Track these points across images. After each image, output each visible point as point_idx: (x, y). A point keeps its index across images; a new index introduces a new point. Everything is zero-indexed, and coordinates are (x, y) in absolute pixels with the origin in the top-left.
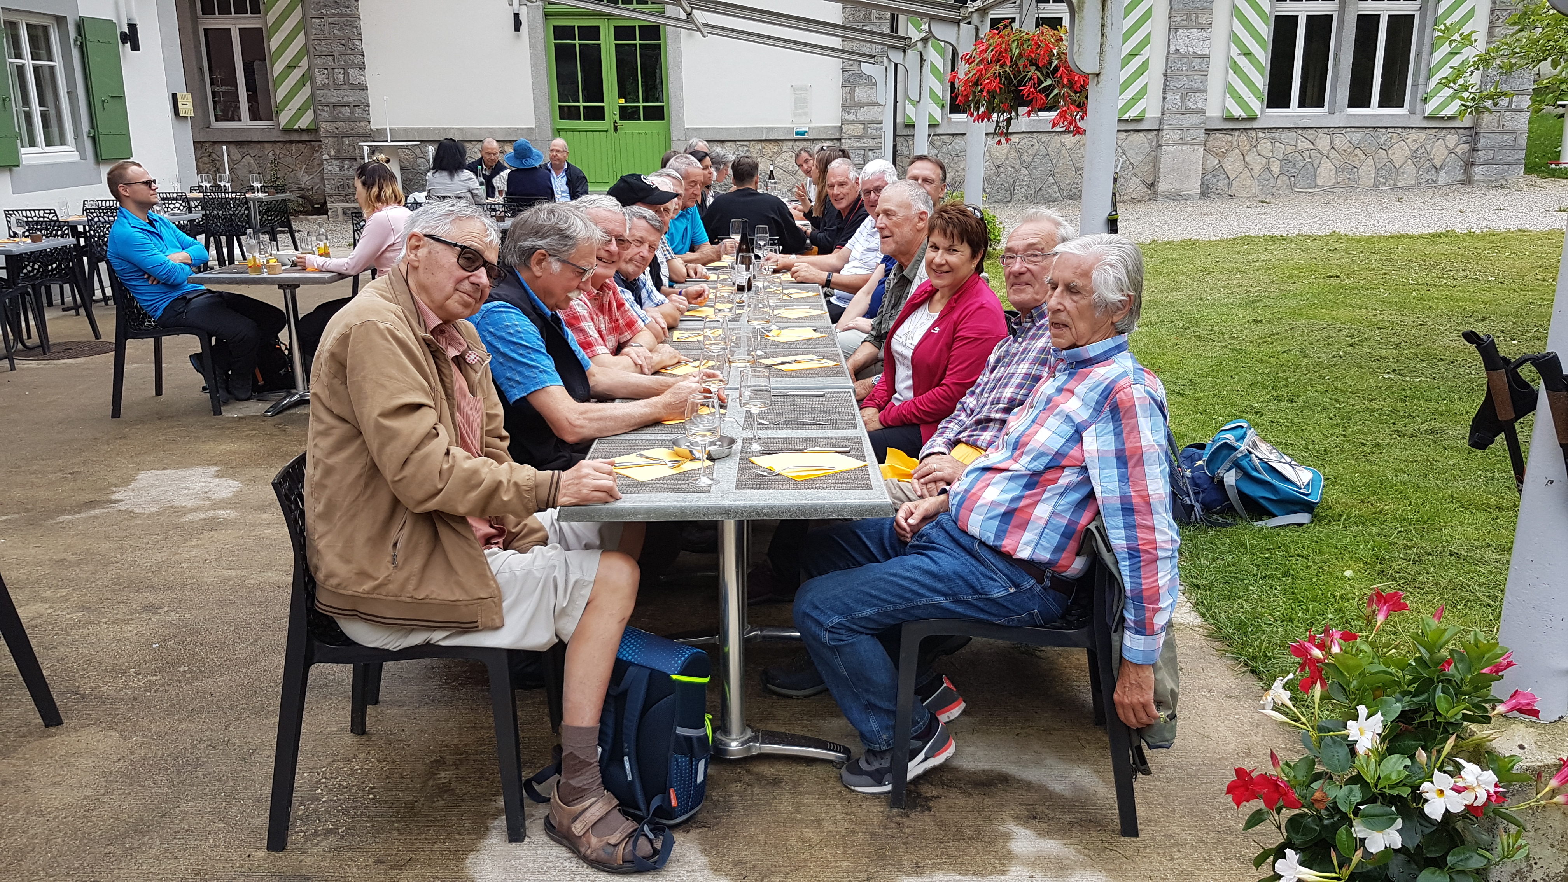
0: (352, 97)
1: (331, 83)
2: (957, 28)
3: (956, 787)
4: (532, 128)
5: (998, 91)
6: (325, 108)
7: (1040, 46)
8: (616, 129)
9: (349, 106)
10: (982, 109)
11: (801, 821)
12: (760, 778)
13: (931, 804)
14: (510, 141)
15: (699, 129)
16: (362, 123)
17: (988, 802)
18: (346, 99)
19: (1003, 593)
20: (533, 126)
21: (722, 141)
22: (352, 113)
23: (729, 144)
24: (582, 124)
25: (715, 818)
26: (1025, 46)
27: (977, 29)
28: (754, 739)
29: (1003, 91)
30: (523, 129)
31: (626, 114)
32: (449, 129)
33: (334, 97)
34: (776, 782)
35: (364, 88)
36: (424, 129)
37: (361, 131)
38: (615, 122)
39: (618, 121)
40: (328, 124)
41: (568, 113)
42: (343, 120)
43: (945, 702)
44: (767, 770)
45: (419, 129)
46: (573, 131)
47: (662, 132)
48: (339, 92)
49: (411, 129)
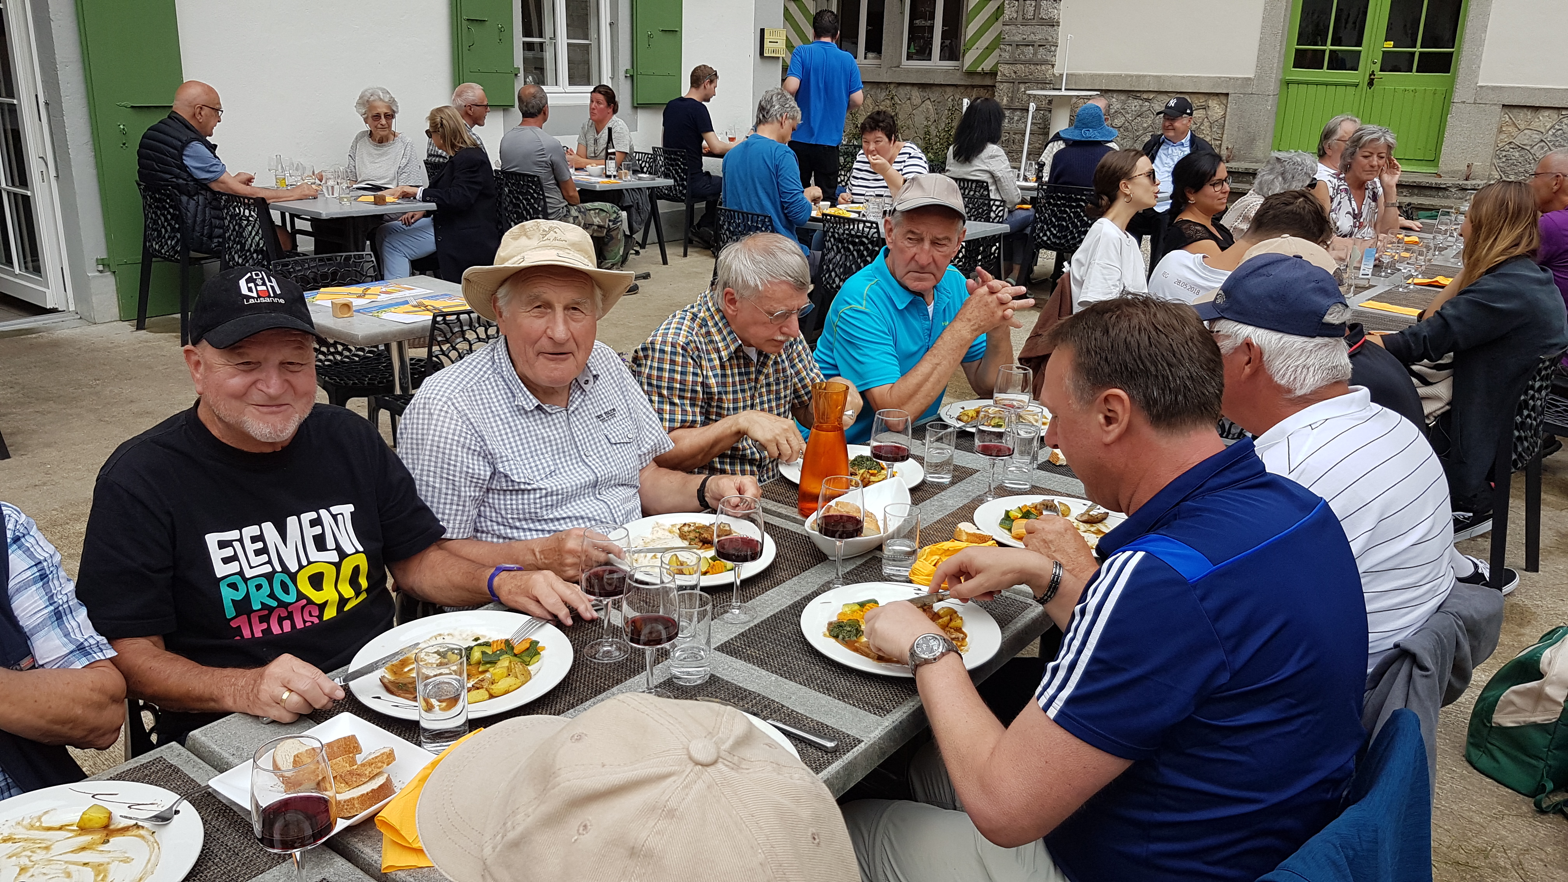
0: (1039, 34)
1: (1020, 18)
4: (1249, 79)
6: (1008, 48)
8: (1371, 83)
9: (1033, 46)
16: (1043, 67)
18: (1032, 37)
20: (1252, 76)
22: (1035, 54)
23: (1547, 113)
24: (1324, 74)
30: (1238, 79)
31: (1391, 63)
33: (1017, 34)
38: (1373, 73)
39: (1378, 74)
40: (1007, 66)
41: (1303, 60)
42: (1024, 63)
45: (1108, 75)
46: (1307, 83)
47: (1441, 89)
48: (1025, 28)
49: (1099, 75)
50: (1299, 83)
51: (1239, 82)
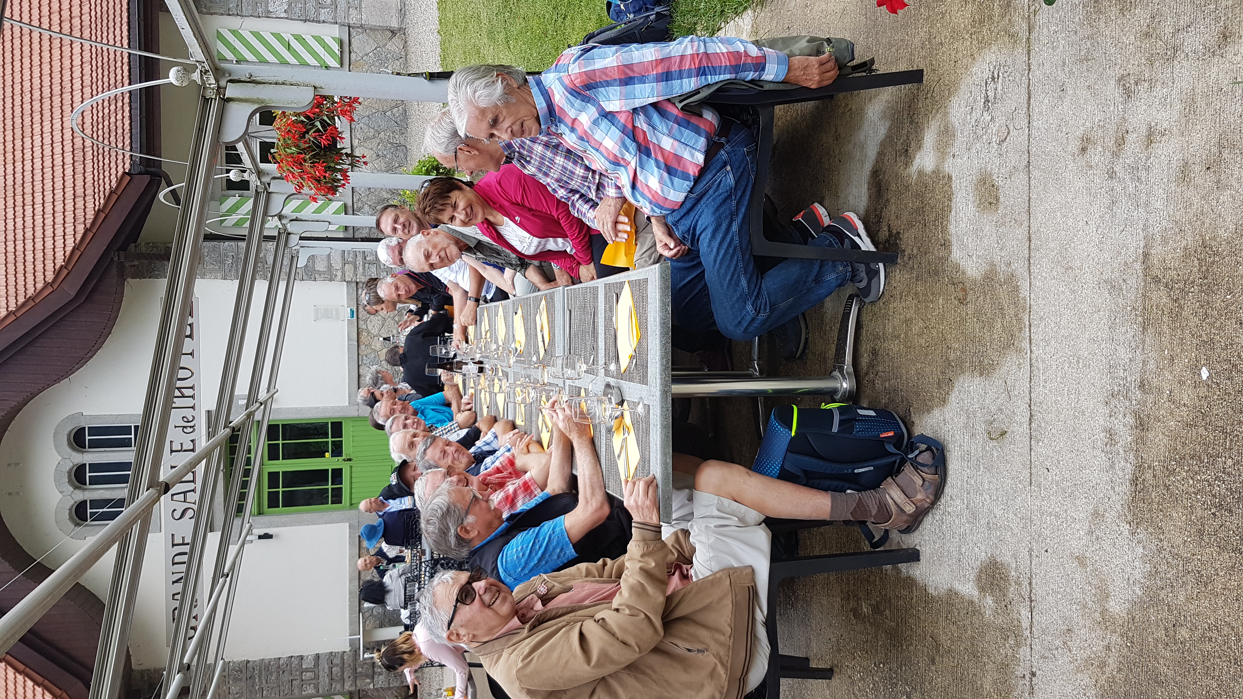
0: (324, 666)
1: (314, 682)
2: (273, 194)
3: (881, 212)
4: (349, 526)
5: (325, 164)
6: (333, 686)
7: (289, 131)
8: (350, 460)
9: (332, 668)
10: (339, 177)
11: (906, 334)
12: (871, 365)
13: (894, 232)
14: (360, 542)
15: (349, 394)
16: (345, 658)
17: (893, 187)
18: (326, 670)
19: (731, 176)
20: (348, 524)
21: (359, 376)
22: (337, 665)
23: (361, 371)
24: (345, 486)
25: (902, 402)
26: (289, 142)
27: (274, 178)
28: (841, 370)
29: (325, 160)
30: (350, 532)
31: (337, 451)
32: (350, 590)
33: (324, 680)
34: (874, 353)
35: (318, 656)
36: (350, 610)
37: (351, 659)
38: (344, 460)
39: (344, 457)
40: (346, 684)
41: (337, 497)
42: (343, 673)
43: (814, 219)
44: (865, 360)
45: (350, 614)
46: (351, 493)
47: (351, 424)
48: (320, 677)
49: (350, 619)
50: (351, 499)
51: (352, 531)
